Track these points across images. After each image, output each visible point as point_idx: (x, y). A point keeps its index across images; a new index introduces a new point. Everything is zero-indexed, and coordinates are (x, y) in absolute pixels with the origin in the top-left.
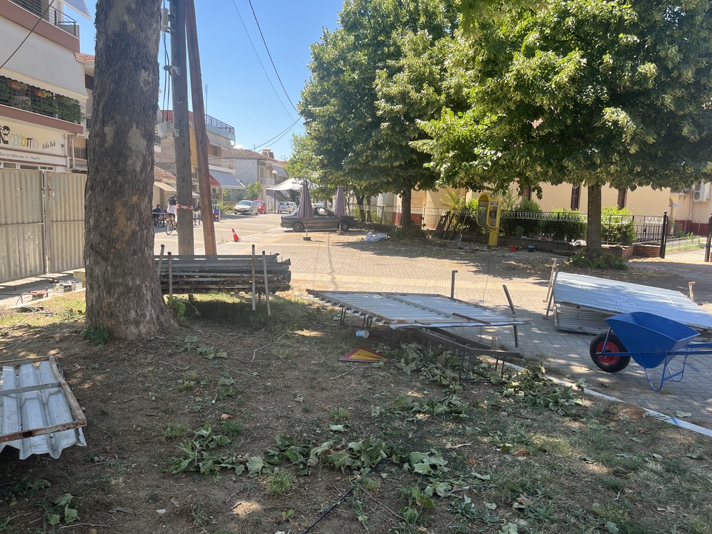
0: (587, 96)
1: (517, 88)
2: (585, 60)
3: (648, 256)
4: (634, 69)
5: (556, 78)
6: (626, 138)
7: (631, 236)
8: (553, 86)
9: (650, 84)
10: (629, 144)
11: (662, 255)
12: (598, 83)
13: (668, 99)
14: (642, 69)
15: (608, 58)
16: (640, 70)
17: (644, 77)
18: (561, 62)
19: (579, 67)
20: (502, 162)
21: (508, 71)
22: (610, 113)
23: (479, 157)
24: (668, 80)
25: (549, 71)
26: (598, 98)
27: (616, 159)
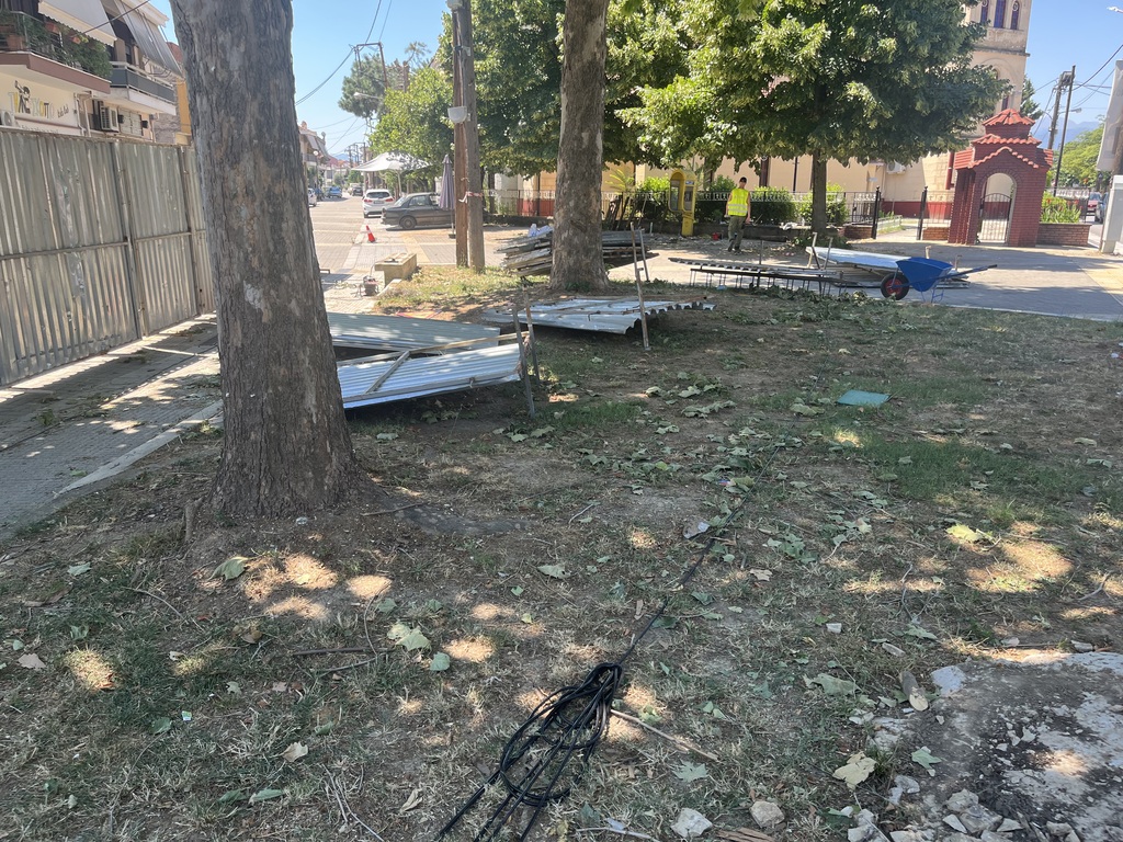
0: (831, 69)
1: (764, 60)
2: (830, 32)
3: (859, 238)
4: (875, 44)
5: (805, 51)
6: (867, 113)
7: (843, 216)
8: (801, 59)
9: (890, 59)
10: (869, 120)
11: (874, 236)
12: (840, 54)
13: (906, 75)
14: (881, 43)
15: (852, 32)
16: (880, 45)
17: (885, 52)
18: (806, 33)
19: (823, 39)
20: (739, 137)
21: (753, 40)
22: (854, 89)
23: (710, 131)
24: (905, 55)
25: (794, 42)
26: (840, 71)
27: (856, 133)
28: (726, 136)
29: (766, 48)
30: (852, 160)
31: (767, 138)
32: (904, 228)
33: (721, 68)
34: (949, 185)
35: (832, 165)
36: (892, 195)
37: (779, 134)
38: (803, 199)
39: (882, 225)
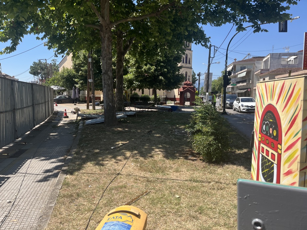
0: (156, 74)
1: (144, 72)
2: (156, 67)
3: (163, 104)
4: (163, 70)
5: (151, 70)
7: (160, 100)
8: (151, 72)
10: (164, 83)
11: (166, 104)
12: (158, 71)
13: (169, 75)
15: (159, 68)
17: (165, 71)
18: (152, 68)
19: (155, 69)
20: (140, 85)
21: (142, 68)
22: (160, 77)
23: (135, 84)
24: (168, 72)
25: (149, 69)
26: (158, 74)
27: (162, 85)
28: (138, 85)
29: (145, 70)
30: (161, 90)
31: (146, 85)
32: (172, 103)
33: (136, 72)
34: (179, 95)
35: (157, 90)
36: (169, 97)
37: (148, 85)
38: (152, 97)
39: (167, 102)
